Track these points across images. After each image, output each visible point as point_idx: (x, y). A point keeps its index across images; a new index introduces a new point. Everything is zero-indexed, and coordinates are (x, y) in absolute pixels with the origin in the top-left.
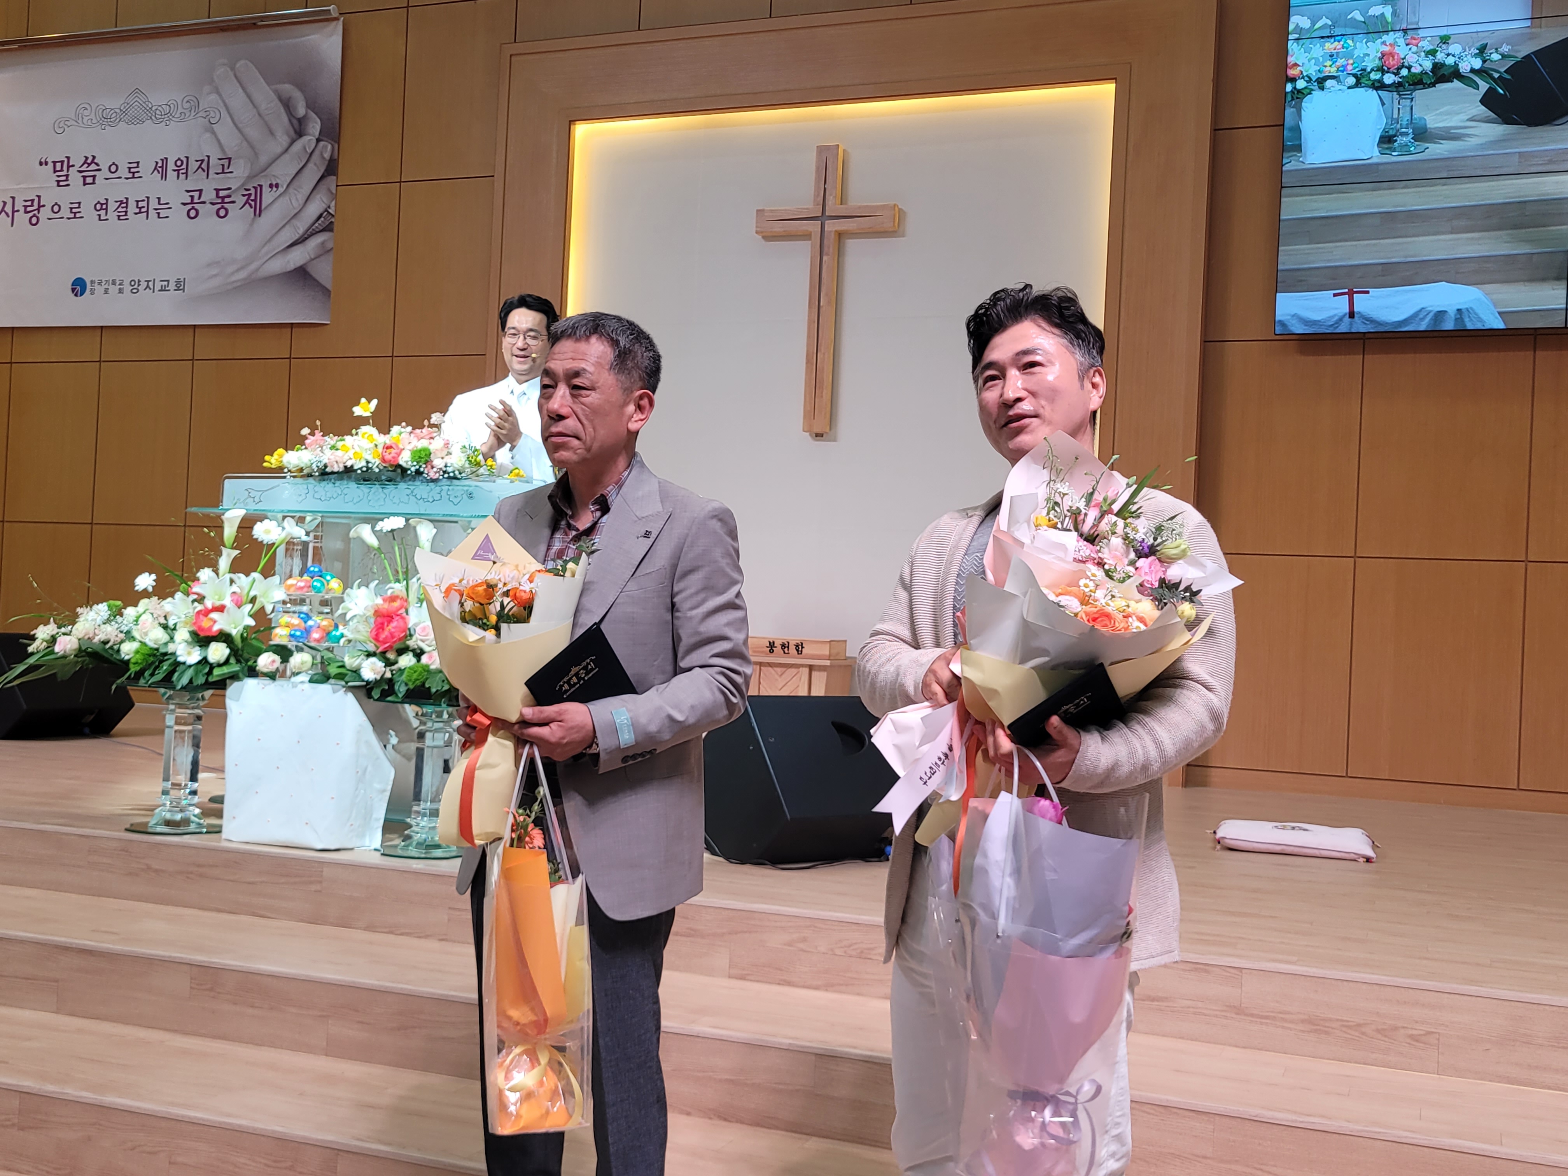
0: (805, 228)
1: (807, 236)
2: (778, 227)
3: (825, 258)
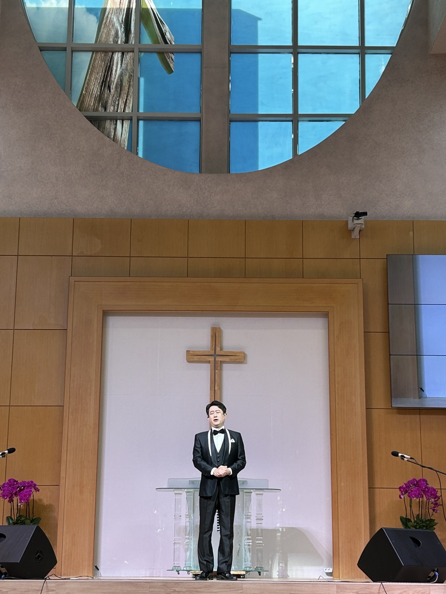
0: (208, 359)
2: (196, 358)
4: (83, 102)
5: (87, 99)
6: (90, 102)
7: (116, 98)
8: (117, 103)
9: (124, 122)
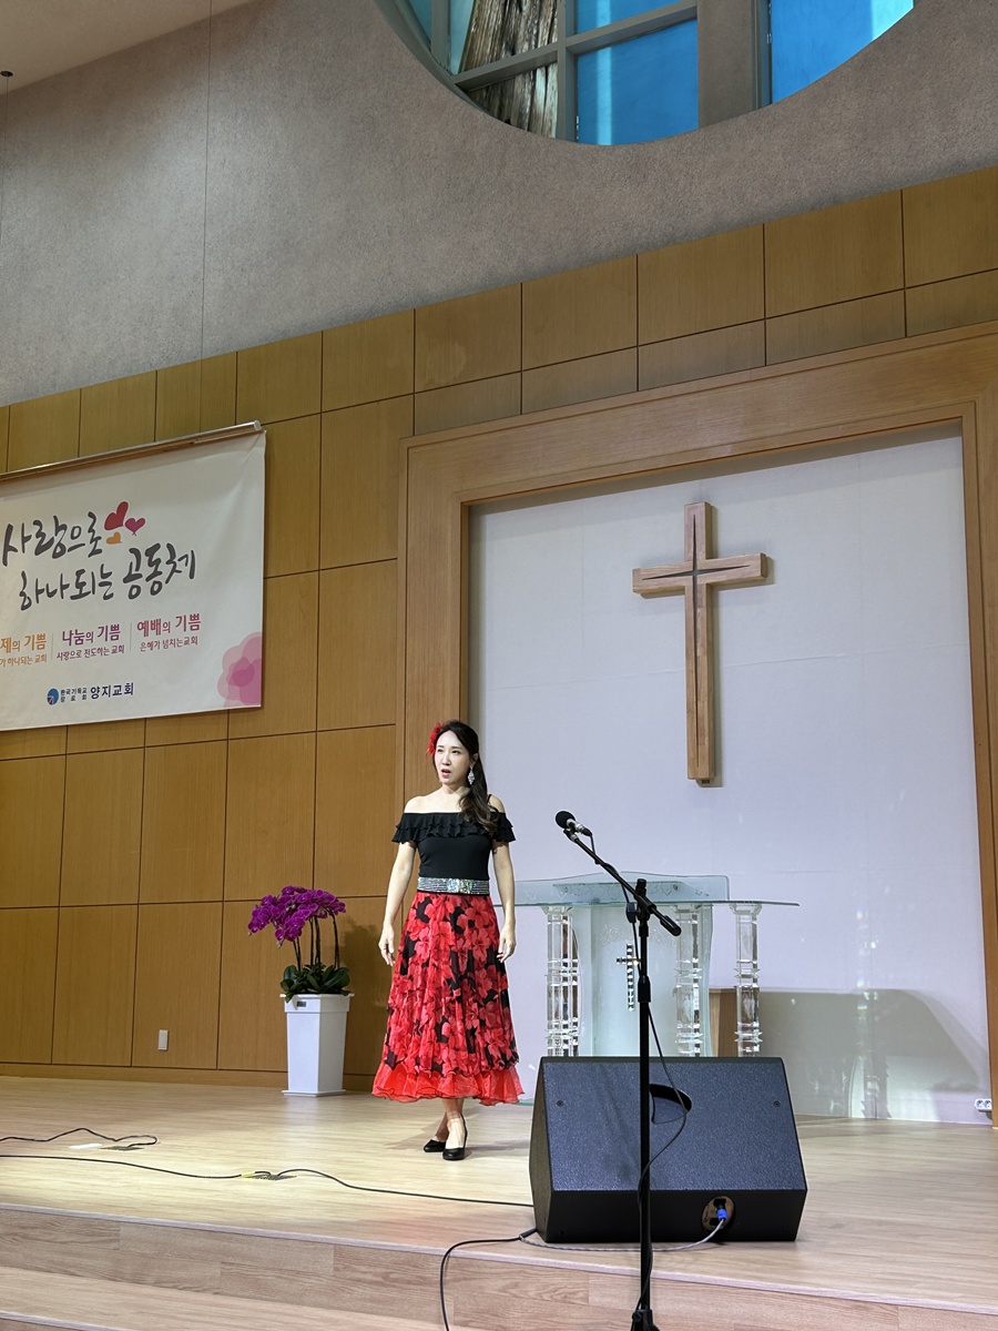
0: (678, 584)
1: (680, 591)
2: (653, 585)
3: (699, 610)
4: (471, 51)
5: (479, 43)
6: (485, 46)
7: (533, 21)
8: (535, 32)
9: (550, 69)
